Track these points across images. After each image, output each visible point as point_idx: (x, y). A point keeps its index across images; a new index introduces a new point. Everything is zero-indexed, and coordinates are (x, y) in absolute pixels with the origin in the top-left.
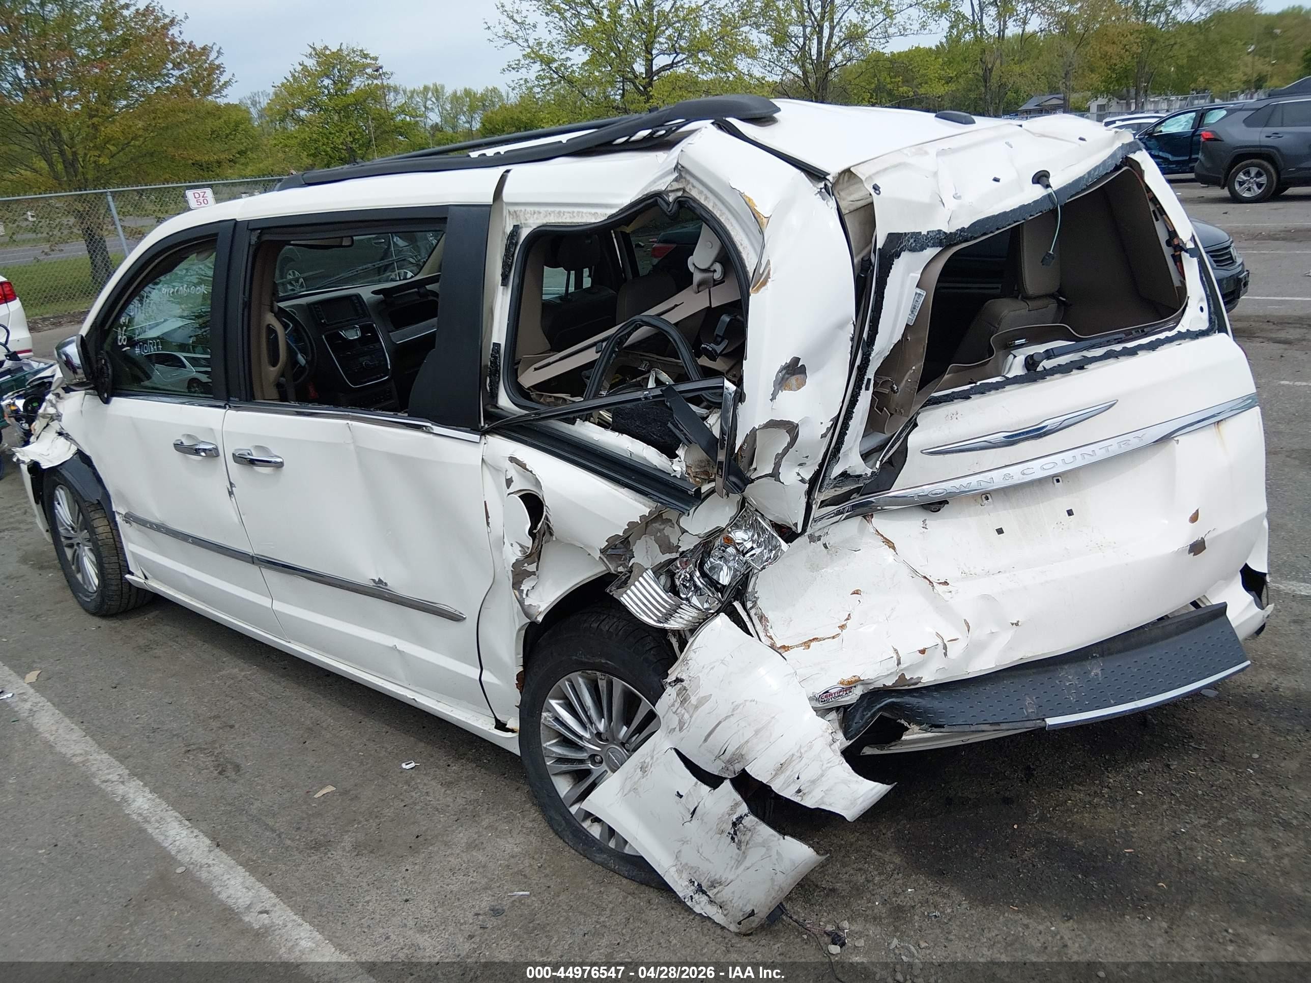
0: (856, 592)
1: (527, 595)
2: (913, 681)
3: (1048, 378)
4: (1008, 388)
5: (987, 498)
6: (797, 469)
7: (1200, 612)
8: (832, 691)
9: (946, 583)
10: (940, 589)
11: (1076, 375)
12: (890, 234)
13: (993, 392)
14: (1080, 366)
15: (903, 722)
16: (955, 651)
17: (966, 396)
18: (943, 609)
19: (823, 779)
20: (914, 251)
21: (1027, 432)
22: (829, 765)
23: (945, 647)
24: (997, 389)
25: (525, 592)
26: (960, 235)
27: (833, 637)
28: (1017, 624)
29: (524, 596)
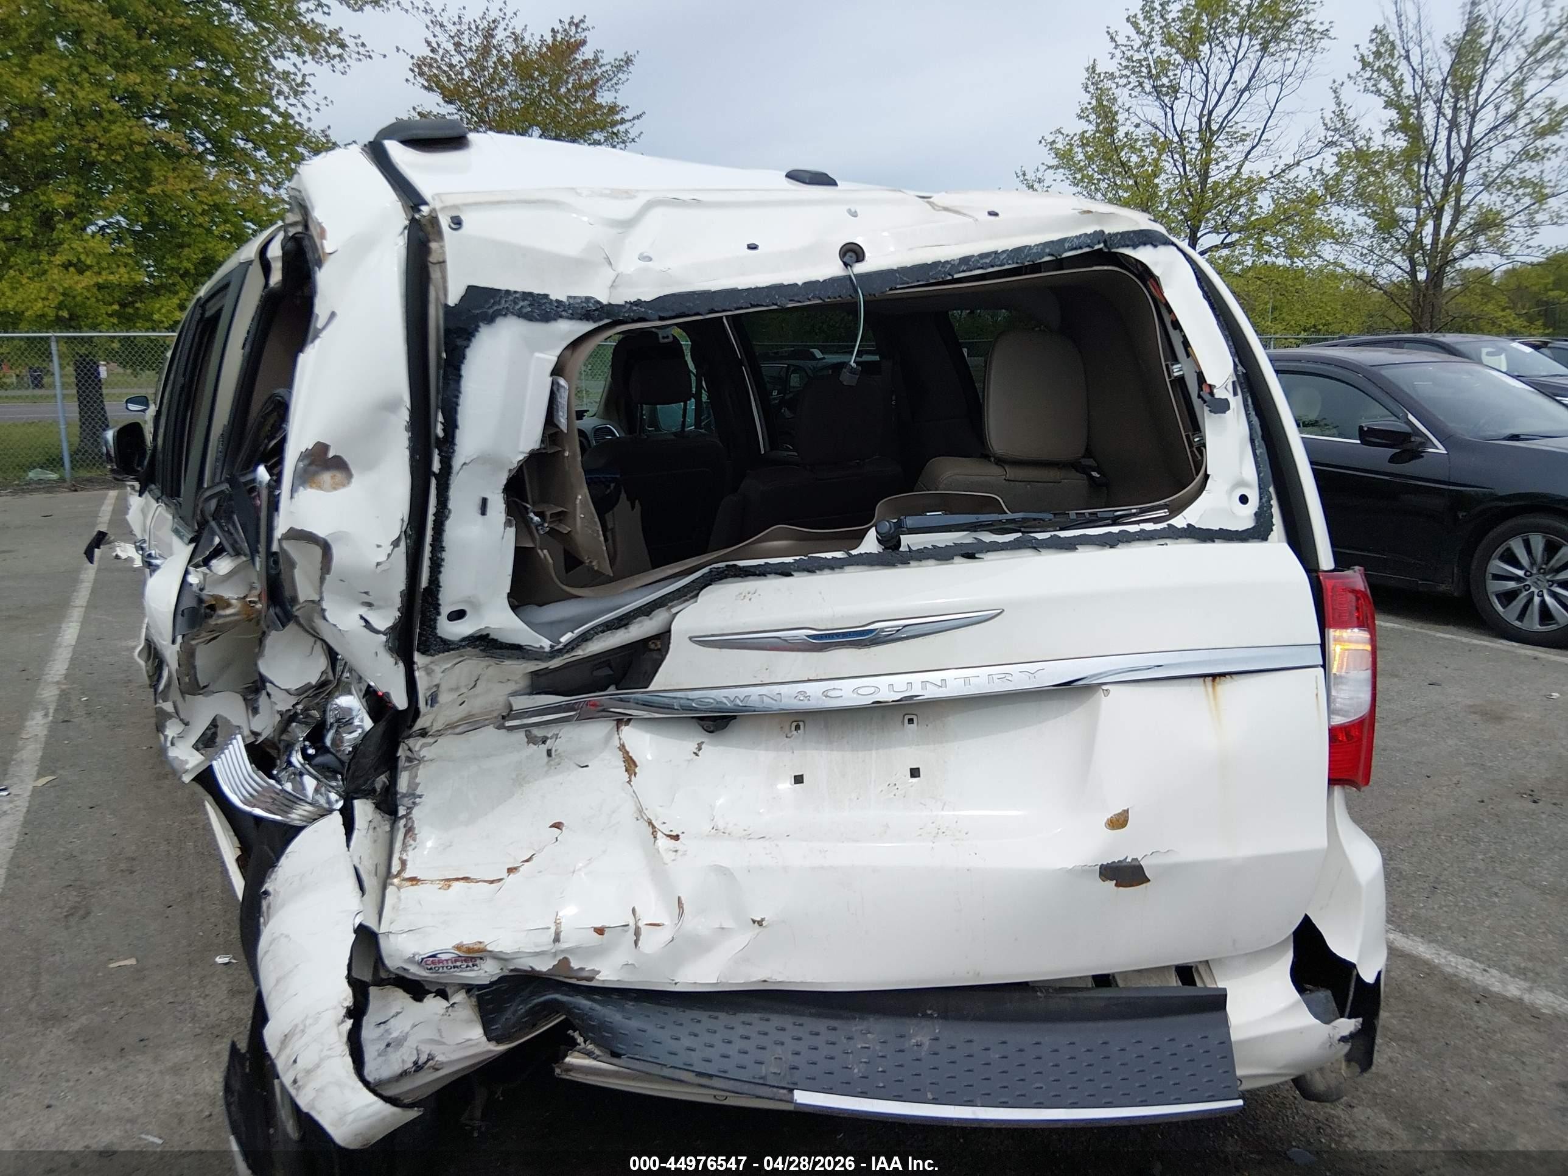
0: (558, 826)
1: (173, 744)
2: (584, 974)
3: (912, 563)
4: (848, 569)
5: (797, 728)
6: (364, 611)
7: (1188, 991)
8: (443, 957)
9: (676, 838)
10: (663, 842)
11: (960, 566)
12: (469, 287)
13: (827, 571)
14: (970, 554)
15: (576, 1035)
16: (653, 943)
17: (785, 572)
18: (659, 874)
19: (319, 1071)
20: (531, 320)
21: (845, 635)
22: (329, 1053)
23: (637, 932)
24: (832, 568)
25: (170, 739)
26: (630, 310)
27: (492, 882)
28: (760, 923)
29: (169, 744)
